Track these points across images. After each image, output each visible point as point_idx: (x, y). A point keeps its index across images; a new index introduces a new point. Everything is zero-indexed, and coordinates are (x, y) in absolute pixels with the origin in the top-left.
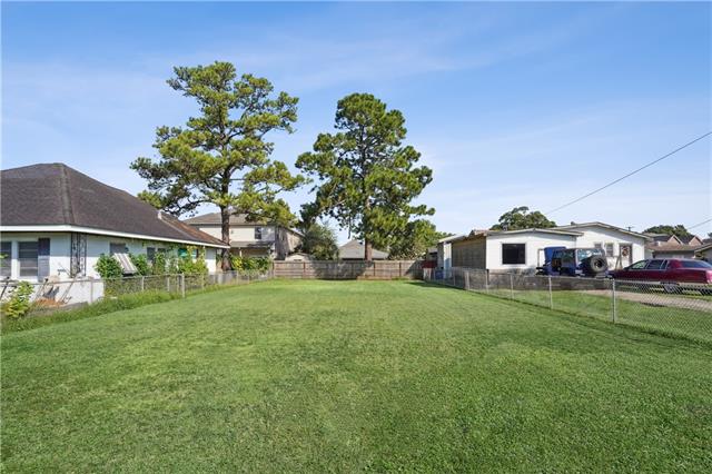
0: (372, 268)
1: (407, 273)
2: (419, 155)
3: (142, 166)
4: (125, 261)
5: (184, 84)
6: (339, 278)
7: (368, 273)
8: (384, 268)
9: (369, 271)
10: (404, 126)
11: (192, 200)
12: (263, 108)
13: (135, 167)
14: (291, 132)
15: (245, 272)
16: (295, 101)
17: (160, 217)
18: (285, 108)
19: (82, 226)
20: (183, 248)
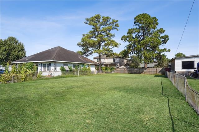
0: (146, 70)
1: (159, 72)
2: (164, 31)
3: (79, 44)
4: (67, 68)
5: (88, 22)
6: (135, 73)
7: (145, 72)
8: (151, 70)
9: (145, 71)
10: (158, 22)
11: (91, 52)
12: (109, 24)
13: (78, 45)
14: (118, 30)
15: (106, 71)
16: (117, 21)
17: (79, 57)
18: (115, 24)
19: (55, 60)
20: (83, 65)
